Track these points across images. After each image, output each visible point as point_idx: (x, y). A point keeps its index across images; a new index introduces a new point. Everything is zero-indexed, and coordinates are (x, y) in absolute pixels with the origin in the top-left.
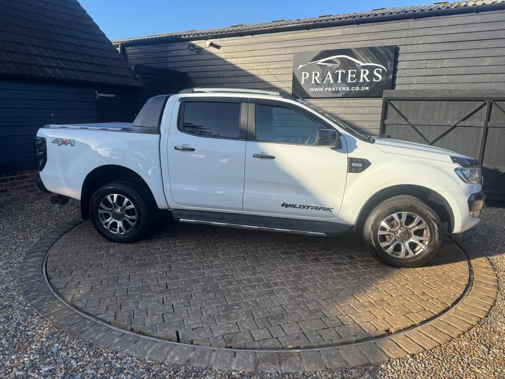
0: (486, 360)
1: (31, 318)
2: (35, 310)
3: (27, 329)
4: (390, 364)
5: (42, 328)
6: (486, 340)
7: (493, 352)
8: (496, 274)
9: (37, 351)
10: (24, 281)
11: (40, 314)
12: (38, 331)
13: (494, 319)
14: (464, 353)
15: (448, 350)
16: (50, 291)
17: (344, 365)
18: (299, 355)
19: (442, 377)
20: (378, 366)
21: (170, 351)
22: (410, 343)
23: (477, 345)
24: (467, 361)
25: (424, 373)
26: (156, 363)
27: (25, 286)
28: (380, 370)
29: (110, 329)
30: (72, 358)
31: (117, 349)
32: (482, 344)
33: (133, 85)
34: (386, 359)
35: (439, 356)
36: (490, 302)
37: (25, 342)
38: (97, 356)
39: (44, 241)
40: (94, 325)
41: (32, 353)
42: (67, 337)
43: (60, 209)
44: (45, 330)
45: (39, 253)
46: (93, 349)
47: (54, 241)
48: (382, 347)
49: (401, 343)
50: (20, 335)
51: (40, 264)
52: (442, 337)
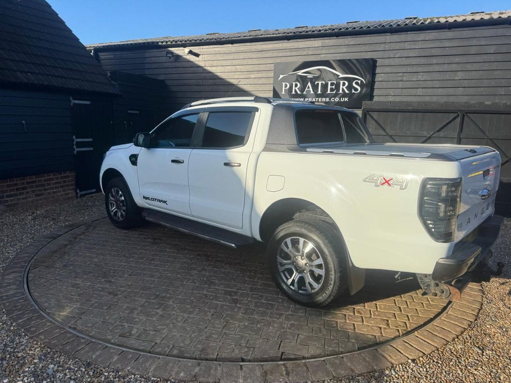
0: (482, 361)
1: (19, 339)
2: (23, 330)
3: (16, 350)
4: (394, 370)
5: (33, 349)
6: (478, 343)
7: (487, 353)
9: (31, 373)
10: (4, 300)
11: (28, 334)
12: (28, 352)
13: (483, 322)
14: (461, 356)
15: (446, 354)
16: (35, 309)
17: (351, 373)
18: (305, 364)
19: (444, 380)
20: (382, 372)
21: (174, 367)
22: (410, 349)
23: (471, 348)
24: (464, 364)
25: (426, 377)
26: (161, 380)
27: (7, 304)
28: (385, 376)
29: (107, 347)
30: (71, 379)
31: (118, 367)
32: (476, 346)
33: (109, 92)
34: (389, 365)
35: (438, 360)
36: (477, 306)
37: (15, 365)
38: (98, 375)
39: (22, 256)
40: (89, 343)
41: (26, 376)
42: (62, 357)
43: (34, 222)
44: (36, 351)
45: (18, 269)
46: (92, 369)
47: (33, 255)
48: (384, 353)
49: (401, 349)
50: (9, 357)
51: (21, 281)
52: (438, 341)
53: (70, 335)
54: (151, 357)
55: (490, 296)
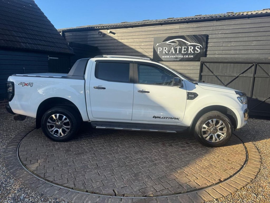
0: (256, 202)
1: (9, 180)
2: (12, 175)
3: (7, 186)
5: (15, 185)
6: (255, 191)
7: (259, 197)
8: (260, 155)
9: (12, 198)
10: (6, 159)
11: (14, 178)
12: (13, 187)
13: (259, 179)
14: (244, 198)
15: (236, 196)
16: (20, 164)
18: (156, 200)
21: (86, 198)
23: (251, 194)
27: (6, 162)
29: (53, 185)
30: (32, 202)
31: (57, 197)
32: (253, 193)
35: (231, 200)
36: (257, 170)
37: (5, 193)
38: (45, 201)
39: (18, 137)
40: (44, 184)
41: (9, 200)
42: (29, 191)
44: (17, 186)
45: (15, 144)
46: (43, 197)
47: (23, 137)
48: (201, 195)
49: (210, 193)
50: (3, 189)
51: (15, 150)
52: (232, 189)
53: (35, 179)
54: (75, 192)
55: (265, 165)
